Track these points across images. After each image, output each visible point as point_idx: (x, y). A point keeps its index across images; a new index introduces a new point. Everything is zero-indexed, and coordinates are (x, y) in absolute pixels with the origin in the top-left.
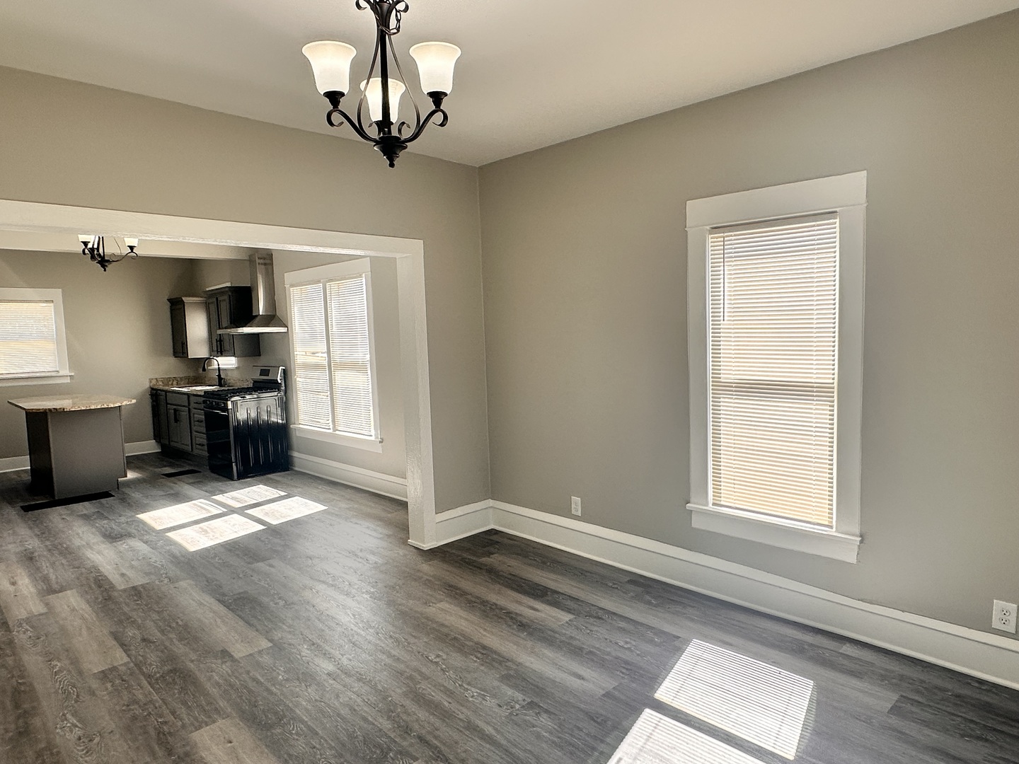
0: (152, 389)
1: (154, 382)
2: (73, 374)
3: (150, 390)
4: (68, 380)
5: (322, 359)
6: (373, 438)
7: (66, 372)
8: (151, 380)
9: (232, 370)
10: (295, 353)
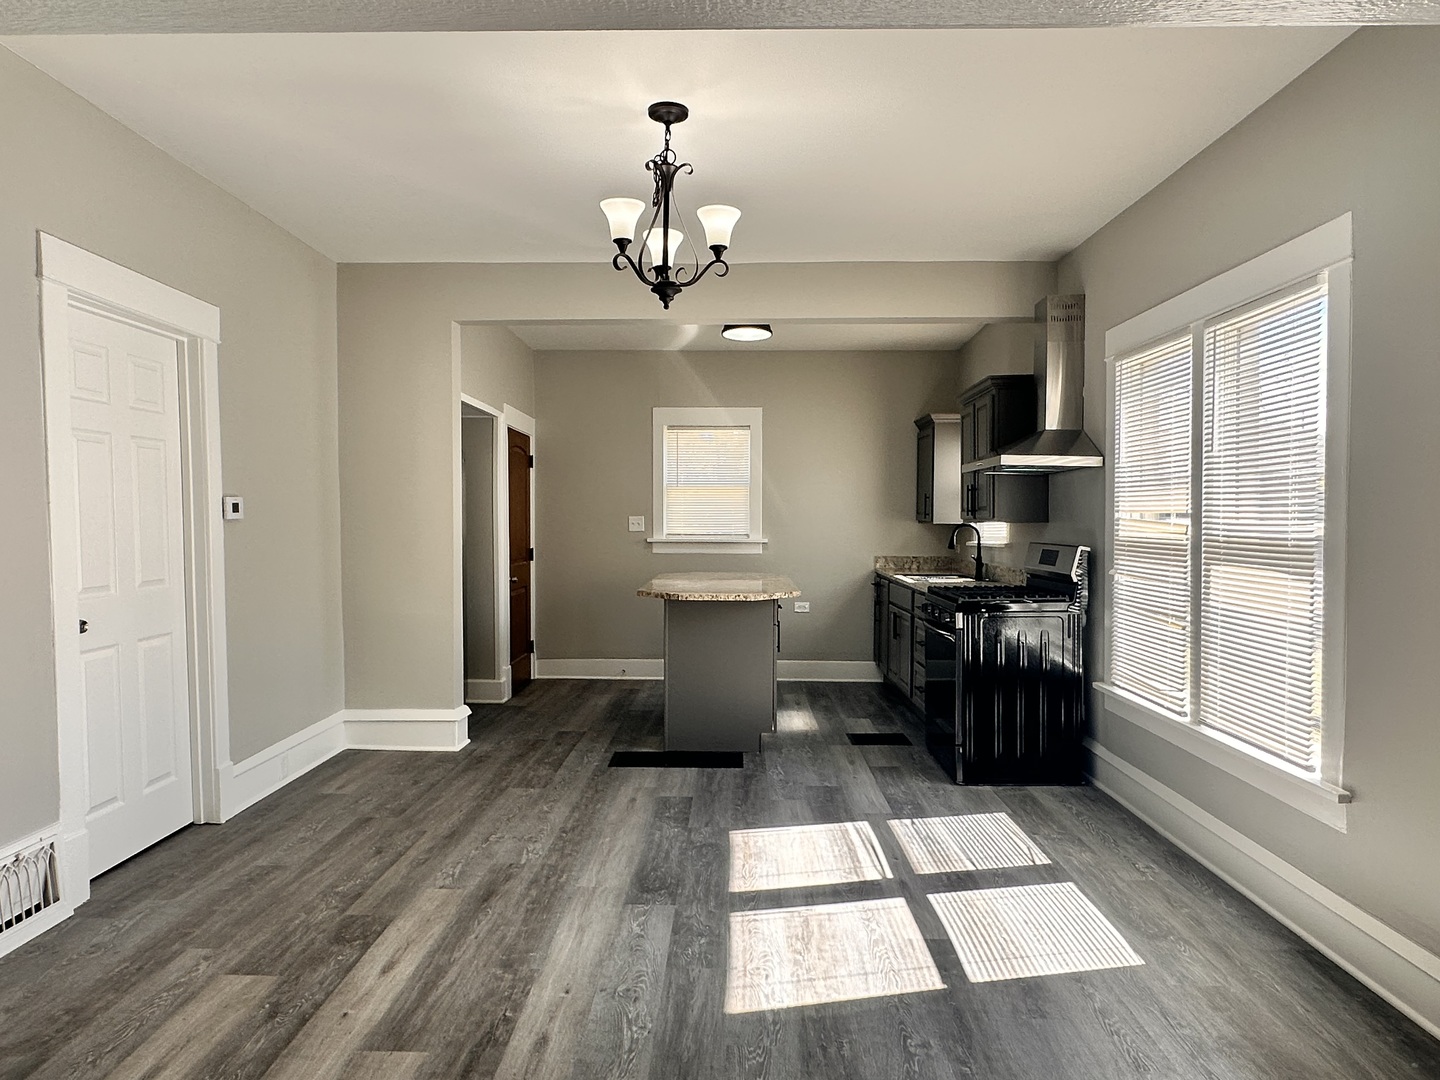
0: (878, 575)
1: (881, 562)
2: (766, 541)
3: (874, 575)
4: (759, 550)
5: (1178, 530)
6: (1316, 777)
7: (758, 537)
8: (876, 560)
9: (1000, 549)
10: (1116, 515)
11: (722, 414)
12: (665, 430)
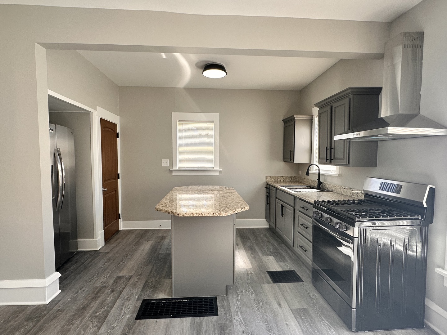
0: (267, 184)
1: (269, 178)
2: (221, 170)
3: (266, 184)
4: (218, 174)
7: (217, 168)
8: (267, 177)
11: (202, 116)
12: (178, 123)
